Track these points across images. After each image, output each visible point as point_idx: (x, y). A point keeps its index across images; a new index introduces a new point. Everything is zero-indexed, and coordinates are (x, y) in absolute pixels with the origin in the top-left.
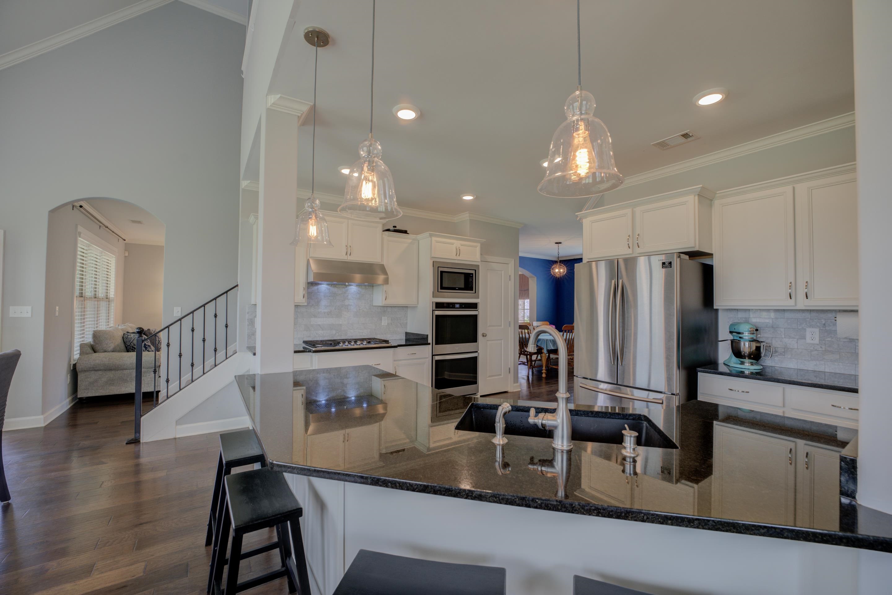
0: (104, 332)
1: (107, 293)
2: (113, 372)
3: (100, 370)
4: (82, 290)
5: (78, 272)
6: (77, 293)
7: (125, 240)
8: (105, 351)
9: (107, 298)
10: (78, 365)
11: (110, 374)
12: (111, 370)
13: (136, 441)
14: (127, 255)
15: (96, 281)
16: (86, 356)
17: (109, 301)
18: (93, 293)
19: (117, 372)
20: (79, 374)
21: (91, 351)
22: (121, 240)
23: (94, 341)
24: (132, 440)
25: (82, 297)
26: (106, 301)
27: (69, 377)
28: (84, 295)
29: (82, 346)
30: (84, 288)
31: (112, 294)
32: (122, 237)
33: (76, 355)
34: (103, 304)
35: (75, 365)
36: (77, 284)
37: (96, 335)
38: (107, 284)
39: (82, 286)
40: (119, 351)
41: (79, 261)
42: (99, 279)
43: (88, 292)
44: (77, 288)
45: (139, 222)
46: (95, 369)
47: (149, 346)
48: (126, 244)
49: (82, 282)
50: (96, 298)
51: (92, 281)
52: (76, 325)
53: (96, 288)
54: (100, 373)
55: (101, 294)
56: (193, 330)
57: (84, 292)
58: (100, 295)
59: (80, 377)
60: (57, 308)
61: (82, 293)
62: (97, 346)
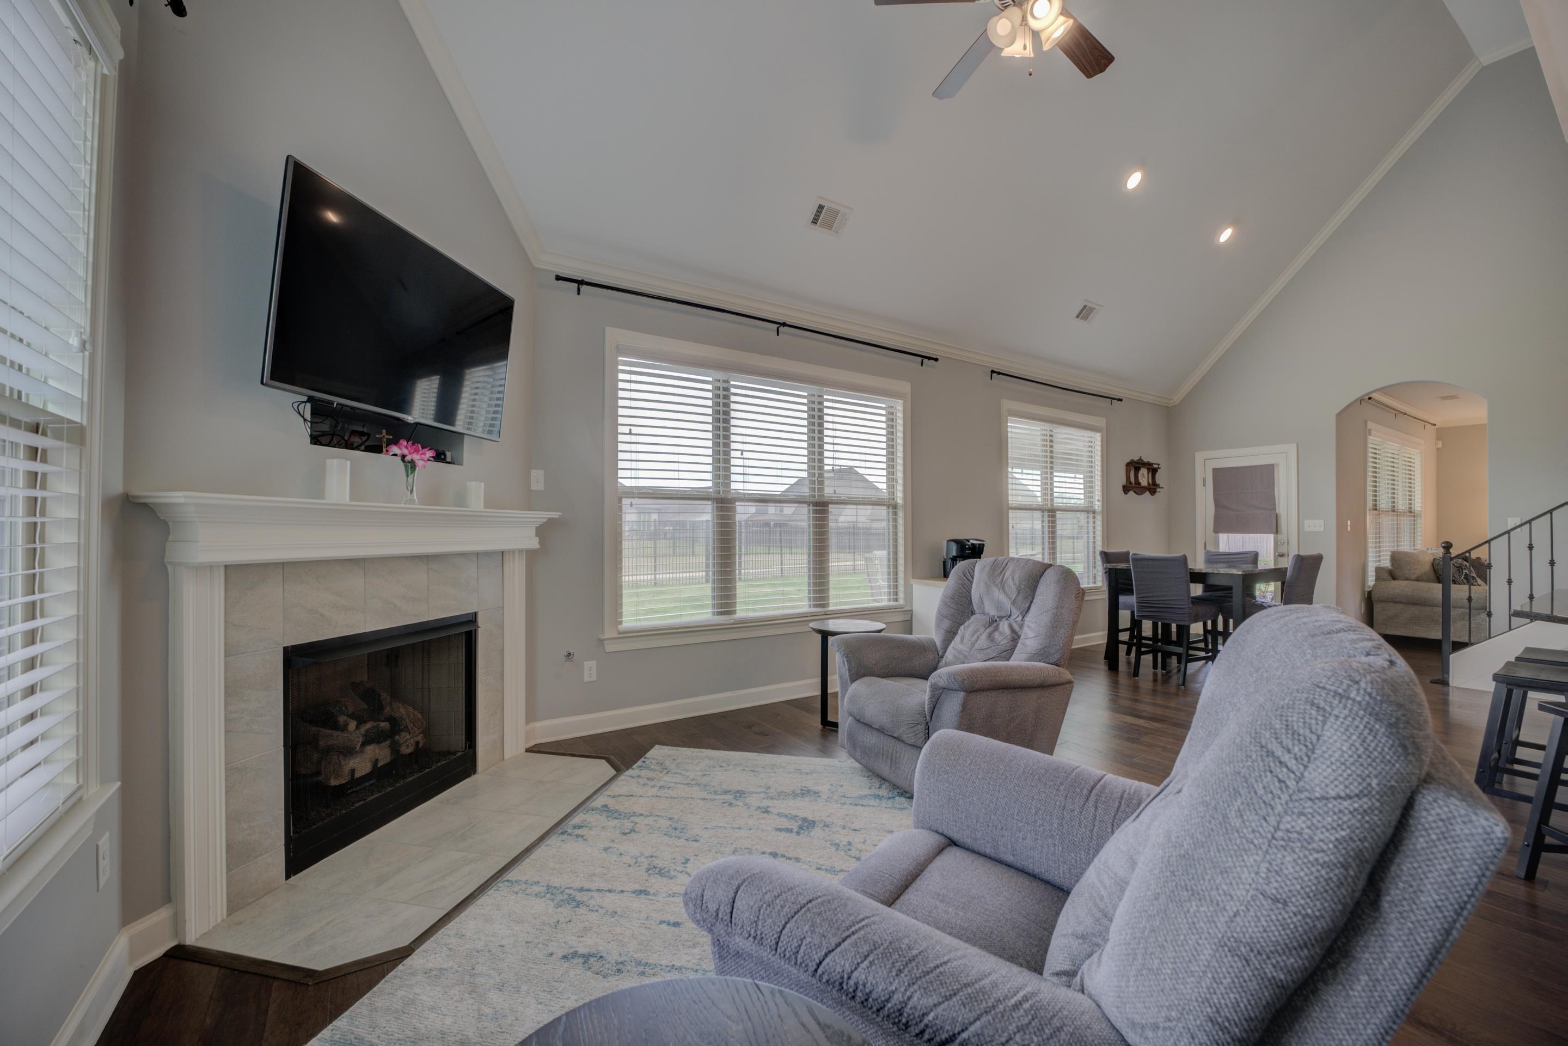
0: (1406, 554)
1: (1411, 504)
2: (1418, 607)
3: (1400, 602)
4: (1376, 500)
5: (1370, 479)
6: (1370, 504)
7: (1435, 425)
8: (1407, 579)
9: (1411, 512)
10: (1373, 593)
11: (1415, 610)
12: (1414, 604)
13: (1445, 683)
14: (1440, 445)
15: (1394, 489)
16: (1383, 583)
17: (1414, 516)
18: (1390, 505)
19: (1424, 608)
20: (1375, 604)
21: (1389, 578)
22: (1428, 426)
23: (1393, 565)
24: (1439, 680)
25: (1376, 509)
26: (1410, 516)
27: (1363, 606)
28: (1378, 507)
29: (1378, 570)
30: (1378, 498)
31: (1418, 506)
32: (1430, 421)
33: (1371, 581)
34: (1406, 521)
35: (1370, 593)
36: (1370, 494)
37: (1395, 557)
38: (1411, 491)
39: (1376, 496)
40: (1426, 581)
41: (1371, 464)
42: (1398, 485)
43: (1384, 503)
44: (1370, 498)
45: (1453, 397)
46: (1394, 600)
47: (1473, 578)
48: (1438, 429)
49: (1376, 486)
50: (1394, 511)
51: (1388, 488)
52: (1370, 550)
53: (1394, 498)
54: (1401, 606)
55: (1402, 505)
56: (1531, 547)
57: (1378, 503)
58: (1400, 507)
59: (1377, 608)
60: (1349, 522)
61: (1376, 505)
62: (1396, 571)
